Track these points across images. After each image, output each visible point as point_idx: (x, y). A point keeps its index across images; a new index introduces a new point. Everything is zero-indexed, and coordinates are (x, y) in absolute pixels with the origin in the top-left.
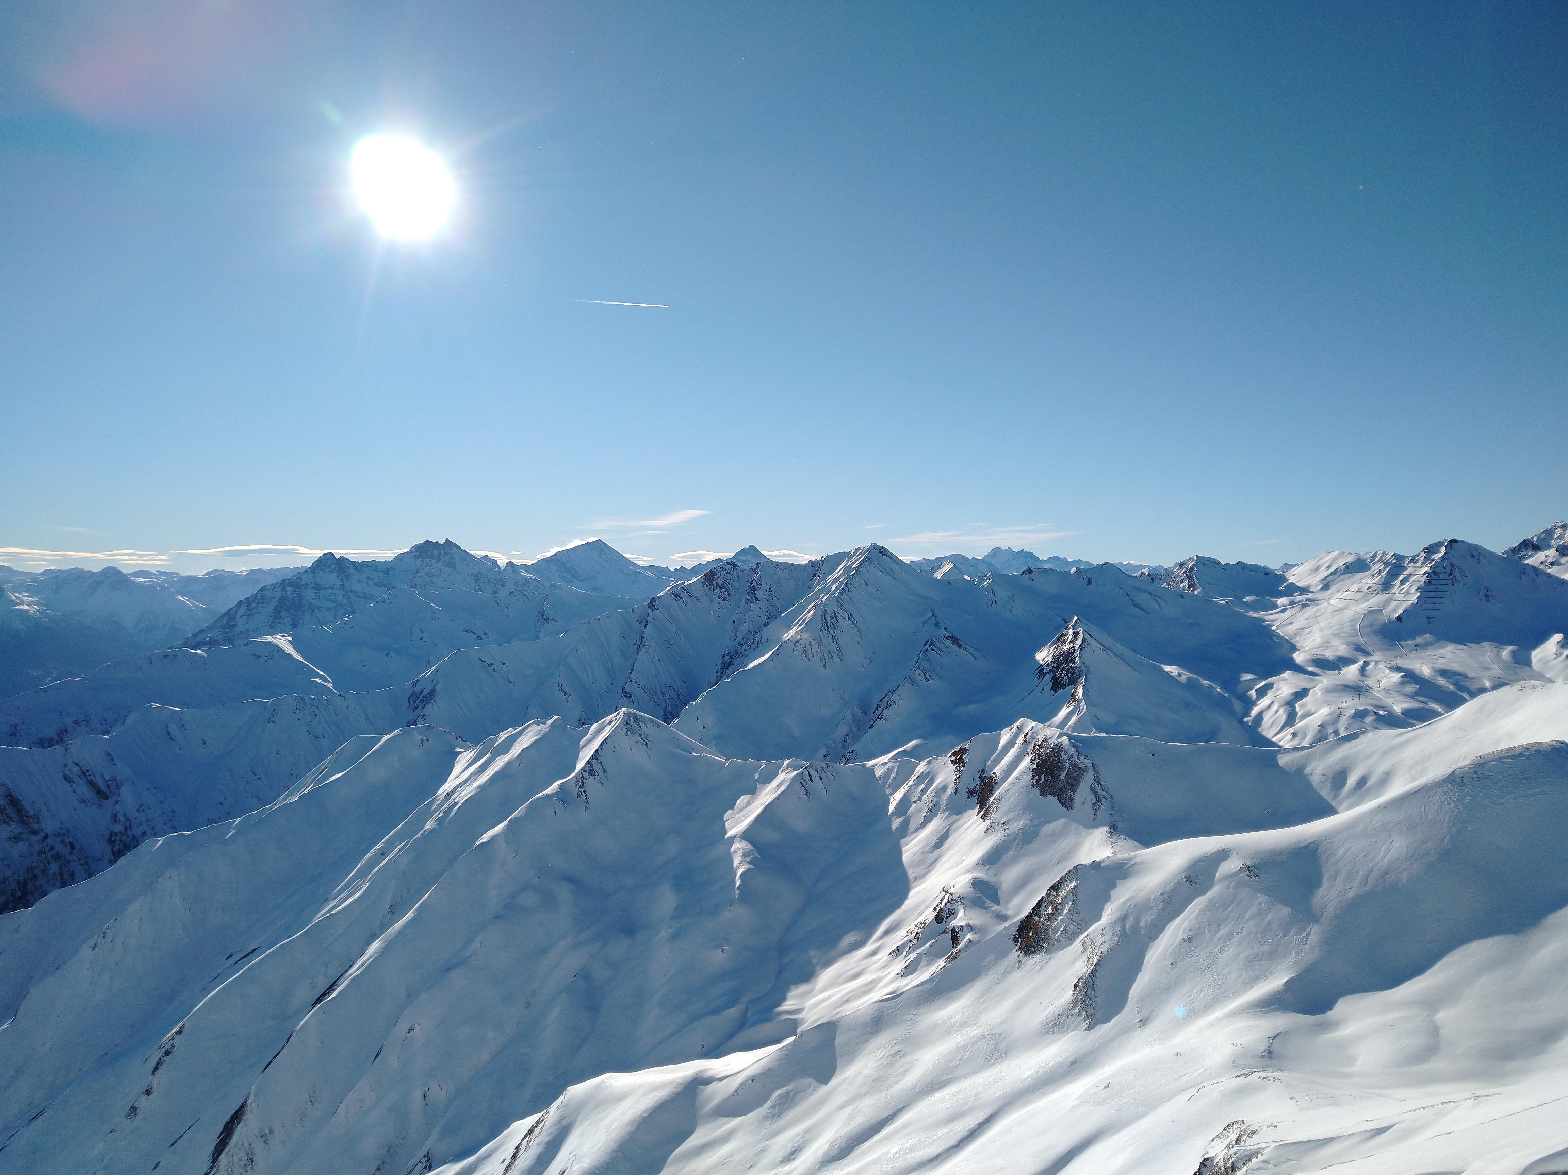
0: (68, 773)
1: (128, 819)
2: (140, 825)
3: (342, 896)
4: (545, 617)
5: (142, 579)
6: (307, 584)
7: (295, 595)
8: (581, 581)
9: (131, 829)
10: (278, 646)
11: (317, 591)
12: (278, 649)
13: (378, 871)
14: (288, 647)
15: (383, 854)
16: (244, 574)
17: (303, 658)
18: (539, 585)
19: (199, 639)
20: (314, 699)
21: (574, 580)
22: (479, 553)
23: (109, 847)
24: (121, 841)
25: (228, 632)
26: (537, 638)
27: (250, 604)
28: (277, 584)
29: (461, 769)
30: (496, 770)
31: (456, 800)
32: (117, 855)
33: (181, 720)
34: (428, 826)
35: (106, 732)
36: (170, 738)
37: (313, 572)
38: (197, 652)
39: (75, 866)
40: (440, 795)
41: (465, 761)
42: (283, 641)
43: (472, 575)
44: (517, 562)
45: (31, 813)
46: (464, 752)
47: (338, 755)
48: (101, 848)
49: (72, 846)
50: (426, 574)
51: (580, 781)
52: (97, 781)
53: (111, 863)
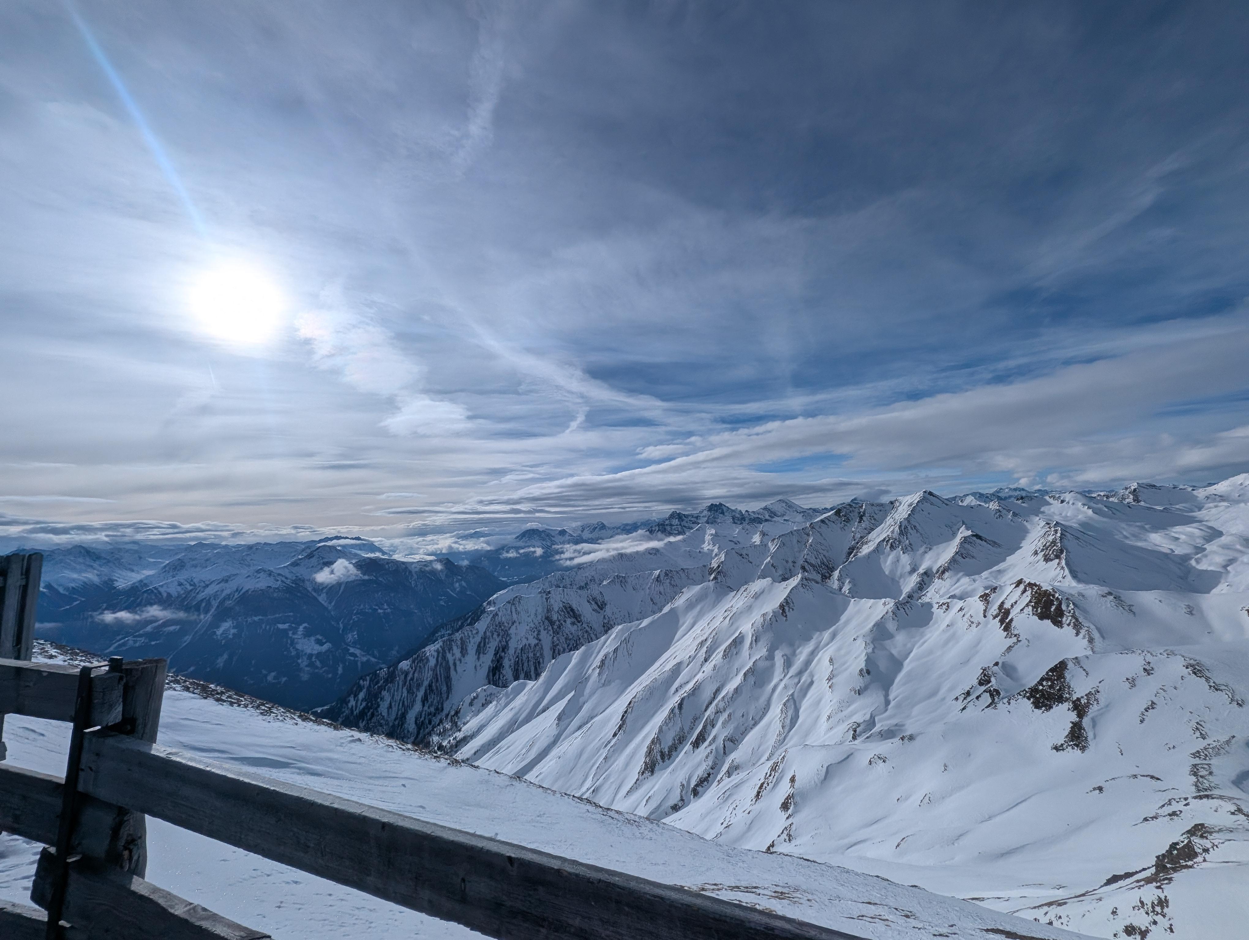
0: (589, 599)
1: (609, 618)
2: (613, 620)
4: (763, 534)
9: (610, 621)
11: (671, 527)
22: (733, 507)
23: (603, 629)
24: (606, 626)
32: (606, 632)
35: (601, 584)
43: (731, 517)
45: (577, 614)
48: (600, 629)
50: (712, 517)
52: (598, 603)
53: (604, 634)
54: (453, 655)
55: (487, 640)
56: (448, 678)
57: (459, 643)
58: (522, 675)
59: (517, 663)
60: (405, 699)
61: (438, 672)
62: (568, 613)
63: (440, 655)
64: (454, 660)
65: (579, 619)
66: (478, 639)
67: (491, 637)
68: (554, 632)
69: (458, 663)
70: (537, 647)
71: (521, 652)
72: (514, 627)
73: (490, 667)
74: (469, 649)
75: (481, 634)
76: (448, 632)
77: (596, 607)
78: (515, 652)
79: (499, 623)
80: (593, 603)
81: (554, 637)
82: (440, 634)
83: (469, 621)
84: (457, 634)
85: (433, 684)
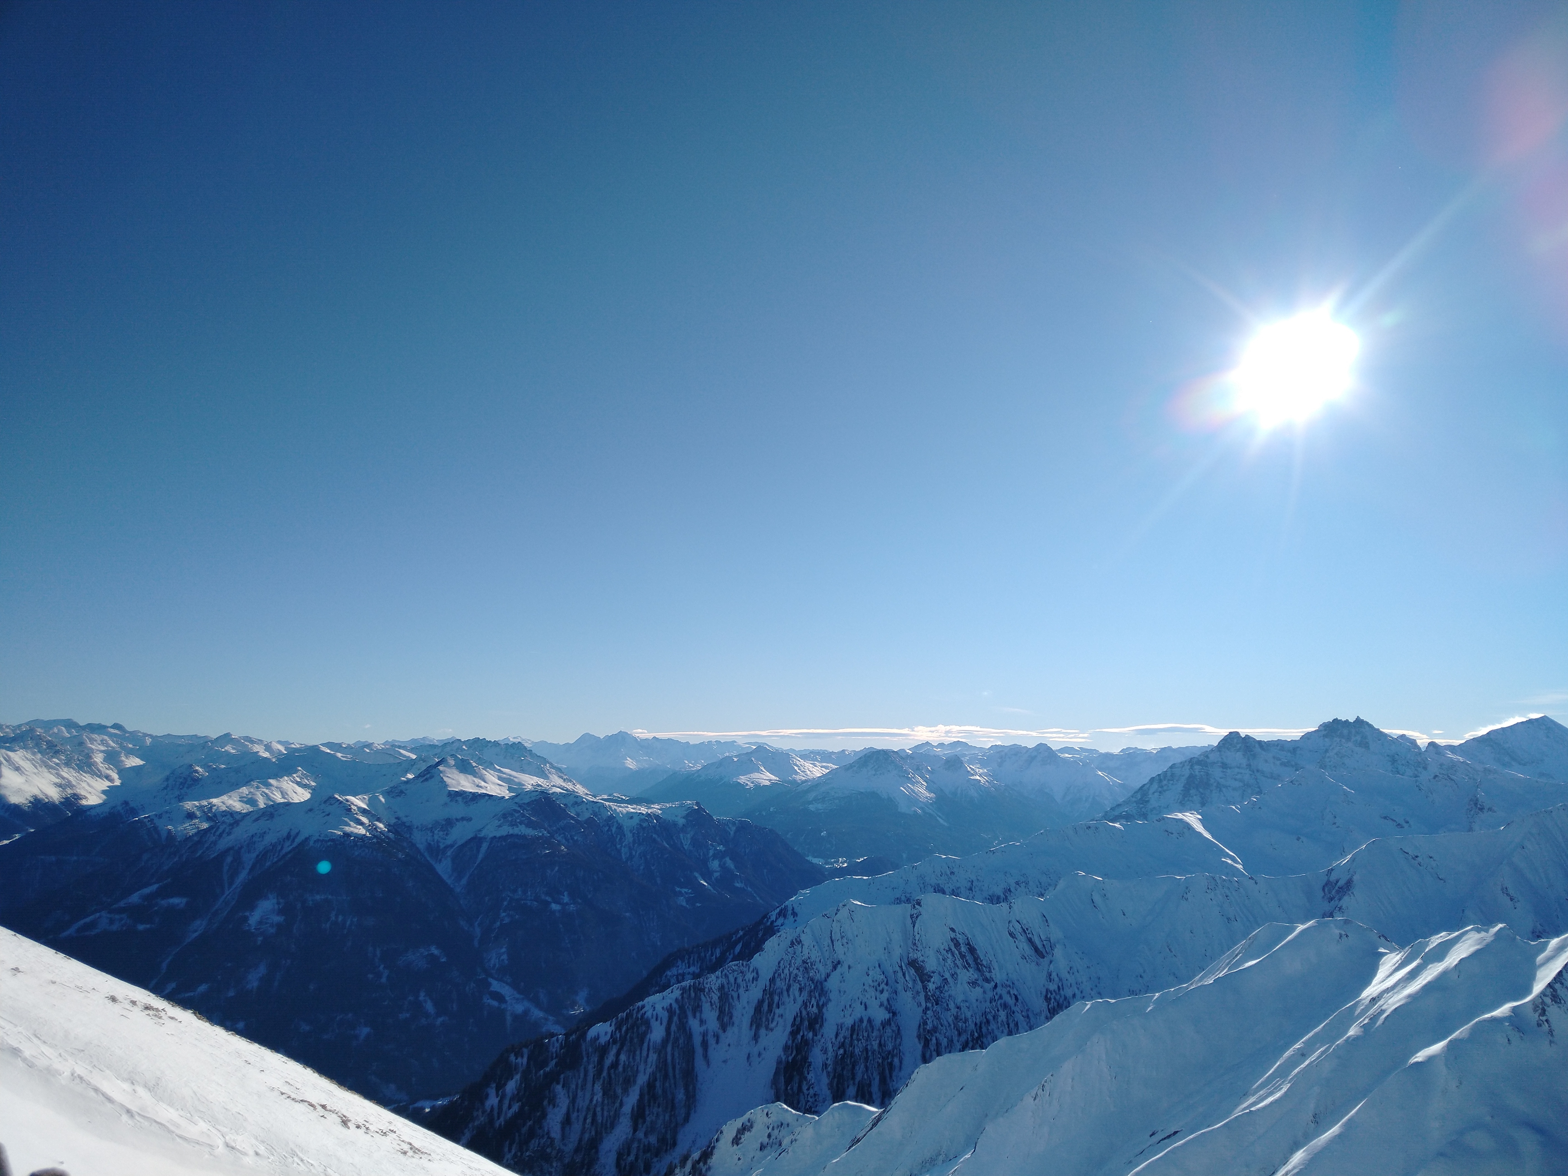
0: (1012, 929)
1: (1060, 980)
2: (1071, 986)
3: (1261, 1092)
4: (1479, 806)
5: (1067, 755)
6: (1214, 763)
7: (1202, 773)
8: (1524, 765)
9: (1063, 989)
10: (1188, 824)
11: (1224, 770)
12: (1188, 826)
13: (1298, 1073)
14: (1198, 825)
15: (1303, 1055)
16: (1155, 752)
17: (1213, 838)
18: (1470, 769)
19: (1116, 813)
20: (1224, 880)
21: (1513, 763)
22: (1395, 732)
23: (1046, 1004)
24: (1055, 999)
25: (1143, 807)
26: (1470, 829)
27: (1162, 781)
28: (1186, 761)
29: (1388, 973)
30: (1429, 978)
31: (1383, 1008)
32: (1053, 1012)
33: (1103, 890)
34: (1352, 1031)
35: (1042, 895)
36: (1094, 906)
37: (1220, 751)
38: (1115, 825)
39: (1019, 1017)
40: (1364, 999)
41: (1390, 964)
42: (1192, 819)
43: (1388, 756)
44: (1441, 742)
45: (984, 963)
46: (1389, 953)
47: (1251, 941)
48: (1039, 1004)
49: (1017, 999)
50: (1336, 754)
51: (1540, 1006)
52: (1034, 940)
53: (1048, 1019)
54: (702, 1022)
55: (776, 998)
56: (689, 1076)
57: (715, 997)
58: (852, 1090)
59: (840, 1061)
60: (599, 1109)
61: (669, 1058)
62: (963, 956)
63: (675, 1019)
64: (704, 1035)
65: (988, 975)
66: (755, 993)
67: (785, 993)
68: (927, 998)
69: (712, 1041)
70: (888, 1030)
71: (852, 1035)
72: (835, 977)
73: (779, 1062)
74: (736, 1014)
75: (763, 981)
76: (692, 969)
77: (1028, 950)
78: (837, 1035)
79: (804, 962)
80: (1022, 938)
81: (927, 1009)
82: (674, 971)
83: (738, 948)
84: (713, 977)
85: (658, 1084)
